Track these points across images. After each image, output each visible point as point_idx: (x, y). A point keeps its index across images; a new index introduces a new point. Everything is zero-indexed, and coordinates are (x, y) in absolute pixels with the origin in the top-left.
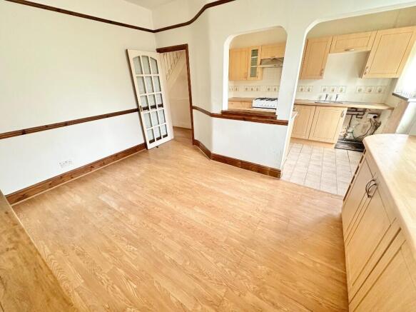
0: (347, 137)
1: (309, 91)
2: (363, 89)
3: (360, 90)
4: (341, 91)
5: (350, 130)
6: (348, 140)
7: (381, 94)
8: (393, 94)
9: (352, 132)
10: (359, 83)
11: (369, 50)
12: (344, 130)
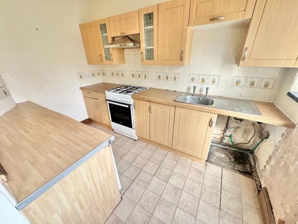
0: (225, 141)
1: (175, 79)
2: (242, 80)
3: (238, 83)
4: (214, 82)
5: (228, 133)
6: (226, 145)
7: (267, 90)
8: (289, 94)
9: (230, 136)
10: (236, 72)
11: (248, 17)
12: (221, 132)
